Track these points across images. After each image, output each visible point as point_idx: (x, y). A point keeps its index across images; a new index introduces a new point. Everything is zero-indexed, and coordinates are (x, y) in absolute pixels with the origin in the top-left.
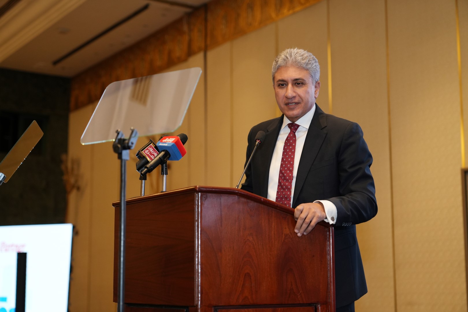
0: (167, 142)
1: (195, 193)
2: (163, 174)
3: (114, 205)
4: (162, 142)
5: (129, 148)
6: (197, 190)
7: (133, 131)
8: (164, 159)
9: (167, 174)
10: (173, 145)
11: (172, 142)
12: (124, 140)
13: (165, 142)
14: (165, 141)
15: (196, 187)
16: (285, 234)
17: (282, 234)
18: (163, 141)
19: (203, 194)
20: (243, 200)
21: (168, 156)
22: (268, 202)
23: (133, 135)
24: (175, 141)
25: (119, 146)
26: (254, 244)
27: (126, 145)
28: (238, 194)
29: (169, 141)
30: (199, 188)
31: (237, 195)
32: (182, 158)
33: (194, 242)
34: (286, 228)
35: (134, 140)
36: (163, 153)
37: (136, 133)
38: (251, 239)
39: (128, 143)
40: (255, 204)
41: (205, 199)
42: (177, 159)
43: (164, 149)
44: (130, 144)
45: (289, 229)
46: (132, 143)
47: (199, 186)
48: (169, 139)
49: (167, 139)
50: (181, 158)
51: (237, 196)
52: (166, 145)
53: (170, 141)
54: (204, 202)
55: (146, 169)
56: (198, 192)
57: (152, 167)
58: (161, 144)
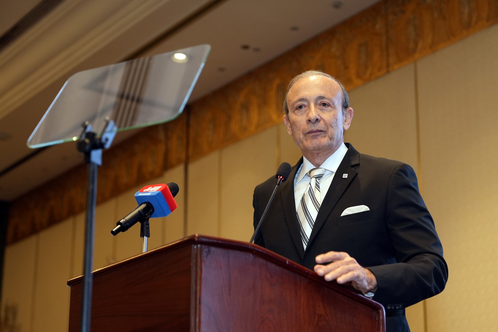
0: (150, 191)
1: (193, 245)
2: (143, 236)
3: (69, 283)
4: (142, 192)
5: (101, 146)
6: (196, 240)
7: (107, 123)
8: (146, 213)
9: (148, 236)
10: (158, 194)
12: (95, 134)
13: (147, 192)
14: (147, 190)
15: (194, 236)
16: (318, 314)
17: (315, 314)
18: (144, 191)
19: (204, 246)
20: (261, 260)
21: (151, 211)
22: (295, 266)
23: (109, 129)
24: (161, 189)
25: (87, 141)
27: (98, 142)
29: (153, 189)
30: (199, 237)
31: (253, 253)
32: (171, 213)
34: (319, 306)
35: (109, 135)
36: (143, 206)
39: (101, 139)
40: (278, 268)
41: (208, 255)
42: (164, 214)
43: (146, 201)
44: (103, 140)
45: (324, 307)
46: (107, 140)
47: (198, 235)
48: (153, 187)
49: (149, 189)
50: (169, 213)
51: (251, 255)
52: (149, 194)
53: (155, 189)
54: (205, 258)
55: (119, 226)
56: (197, 243)
57: (128, 224)
58: (141, 194)
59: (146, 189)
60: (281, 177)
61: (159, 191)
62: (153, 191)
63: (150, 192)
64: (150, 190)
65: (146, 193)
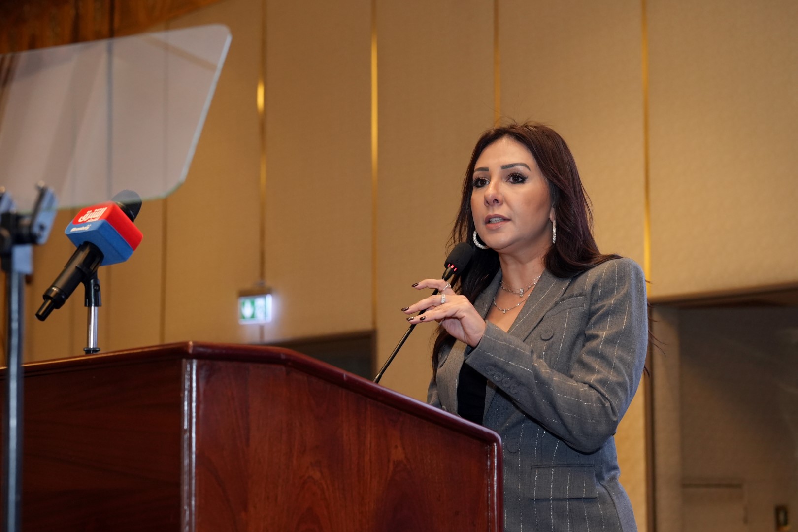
0: (89, 221)
1: (184, 360)
2: (90, 306)
4: (76, 223)
5: (31, 239)
6: (190, 351)
7: (42, 193)
8: (89, 267)
11: (101, 217)
12: (18, 217)
13: (84, 223)
14: (84, 218)
15: (186, 344)
16: (394, 461)
17: (389, 461)
18: (80, 220)
19: (202, 362)
20: (300, 377)
22: (357, 383)
23: (45, 204)
24: (106, 216)
25: (5, 233)
26: (325, 486)
27: (25, 231)
28: (290, 363)
29: (94, 217)
30: (194, 347)
33: (178, 485)
34: (396, 447)
35: (46, 218)
37: (52, 199)
38: (317, 475)
39: (30, 226)
42: (122, 258)
44: (36, 230)
45: (404, 449)
46: (42, 227)
47: (193, 342)
48: (93, 212)
49: (87, 215)
51: (284, 369)
55: (49, 302)
56: (190, 357)
57: (63, 296)
58: (74, 230)
59: (83, 216)
60: (452, 267)
61: (103, 220)
62: (93, 220)
63: (89, 223)
64: (89, 219)
65: (81, 227)
